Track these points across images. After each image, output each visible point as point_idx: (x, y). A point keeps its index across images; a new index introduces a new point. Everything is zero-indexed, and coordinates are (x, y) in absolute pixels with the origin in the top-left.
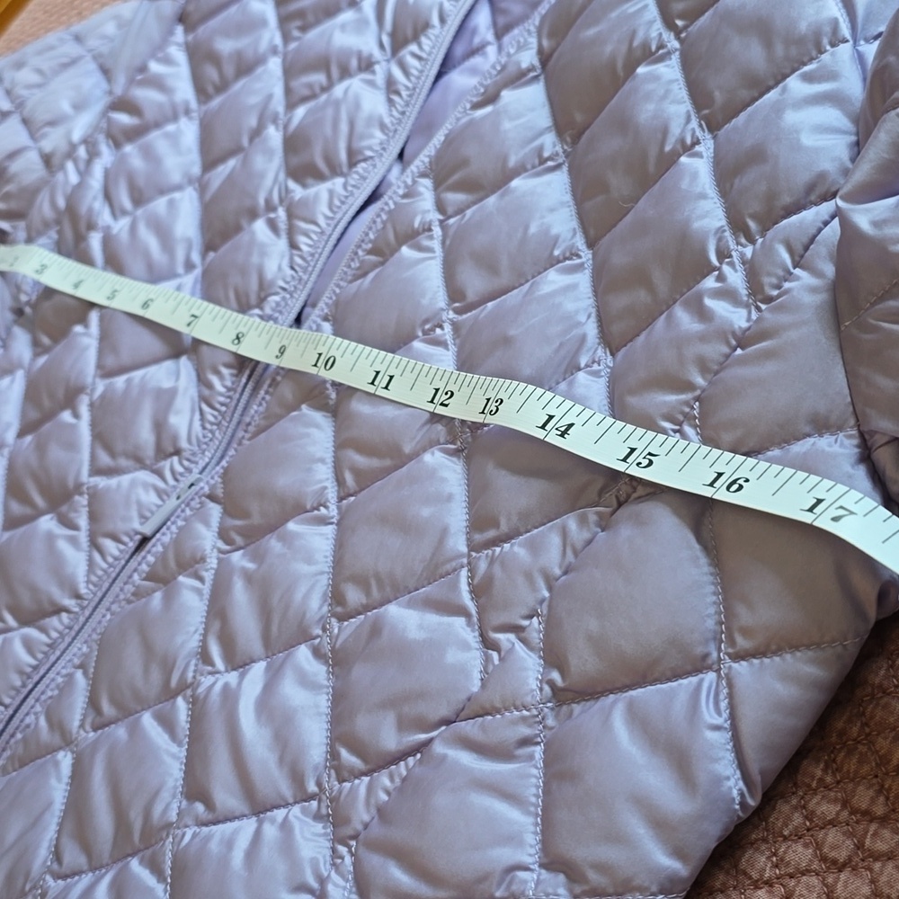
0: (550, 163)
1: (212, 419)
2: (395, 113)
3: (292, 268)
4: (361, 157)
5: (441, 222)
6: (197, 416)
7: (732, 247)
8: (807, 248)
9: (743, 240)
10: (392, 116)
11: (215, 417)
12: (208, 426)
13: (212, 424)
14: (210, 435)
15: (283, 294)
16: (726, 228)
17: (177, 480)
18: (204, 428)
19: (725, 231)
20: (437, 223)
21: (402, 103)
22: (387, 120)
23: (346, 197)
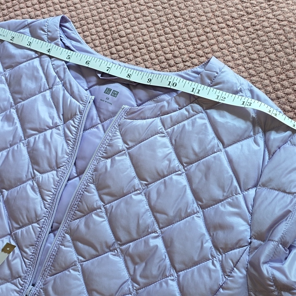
0: (138, 192)
1: (29, 264)
2: (70, 148)
3: (46, 208)
4: (61, 165)
5: (104, 206)
6: (23, 263)
7: (216, 255)
8: (237, 263)
9: (219, 254)
10: (69, 149)
11: (30, 263)
12: (28, 266)
13: (29, 265)
14: (29, 269)
15: (45, 218)
16: (213, 247)
17: (22, 286)
18: (27, 267)
19: (212, 248)
20: (102, 206)
21: (72, 144)
22: (68, 151)
23: (59, 180)
